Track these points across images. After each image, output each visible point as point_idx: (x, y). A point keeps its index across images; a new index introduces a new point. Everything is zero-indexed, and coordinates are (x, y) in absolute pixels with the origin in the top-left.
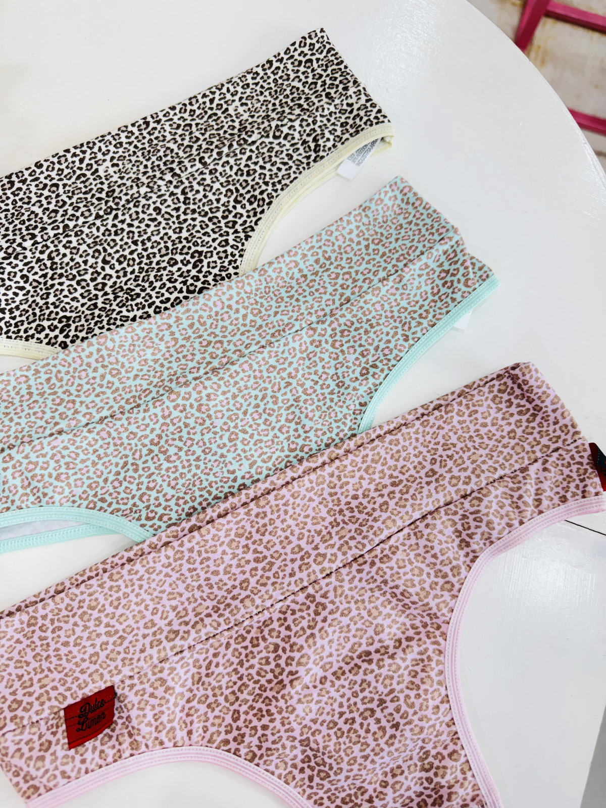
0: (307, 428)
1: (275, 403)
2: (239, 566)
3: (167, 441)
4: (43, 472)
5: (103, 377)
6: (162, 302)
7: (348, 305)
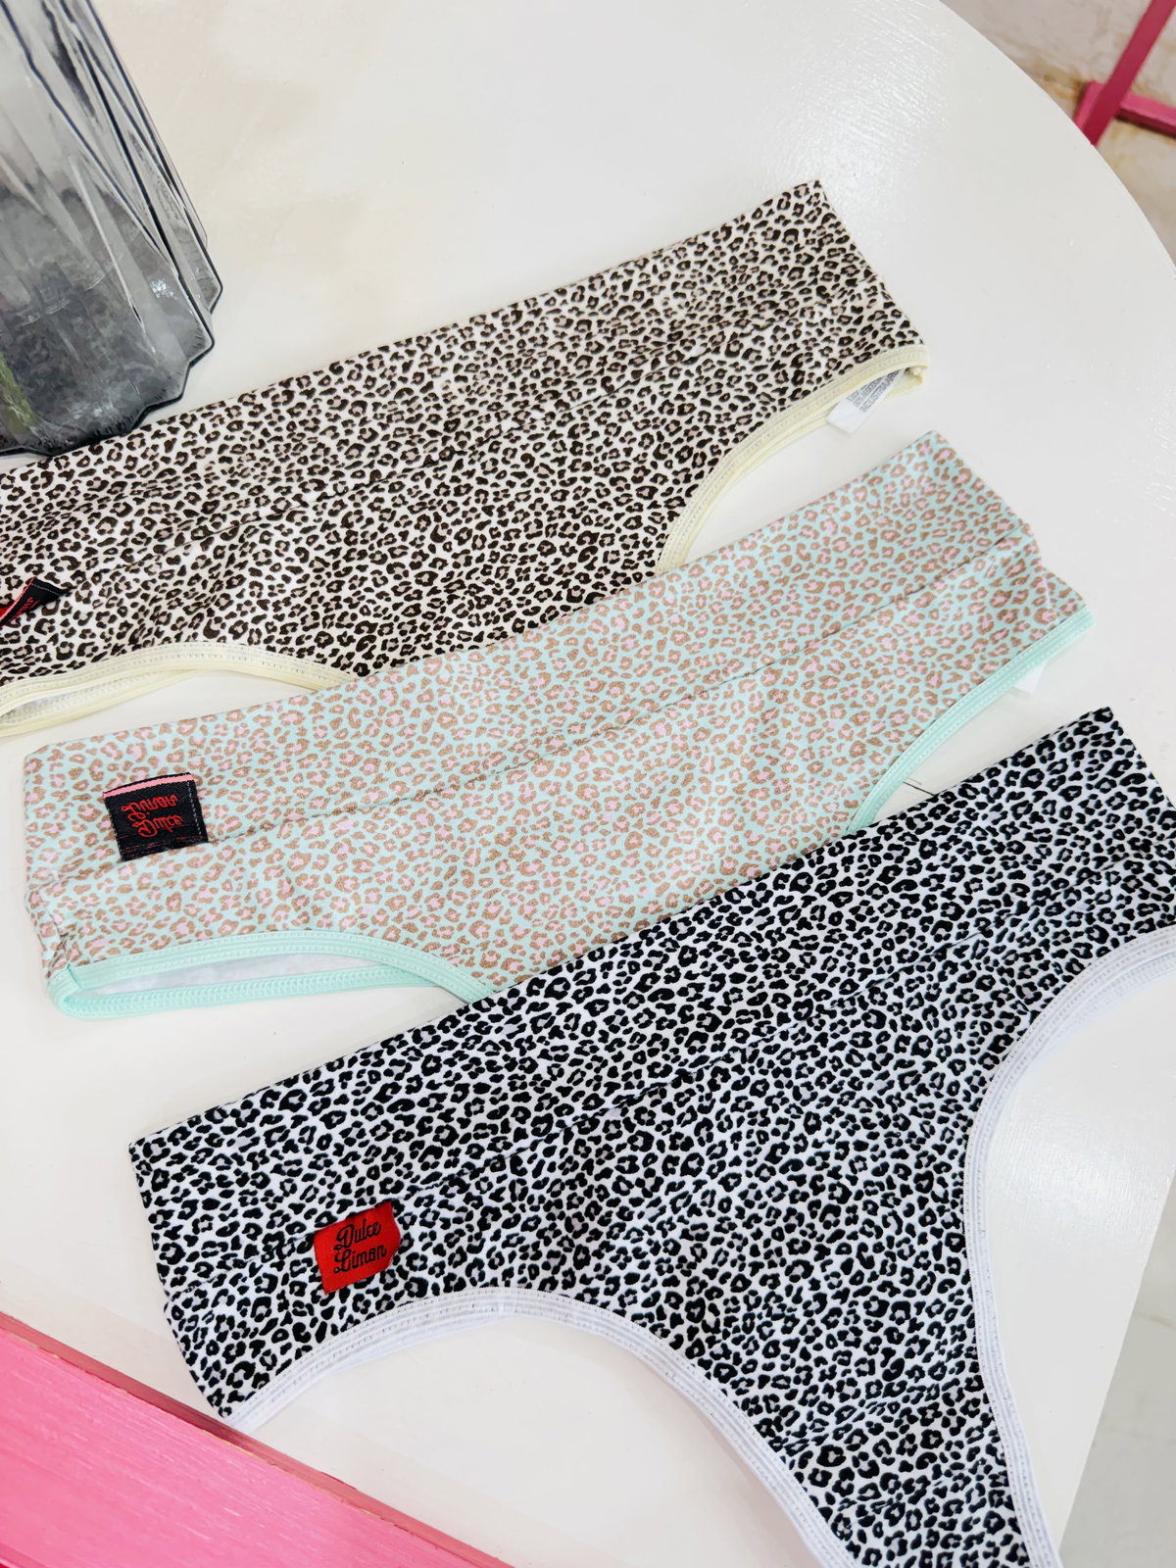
0: (753, 838)
1: (706, 790)
3: (523, 839)
4: (316, 872)
5: (427, 725)
6: (526, 613)
7: (837, 636)
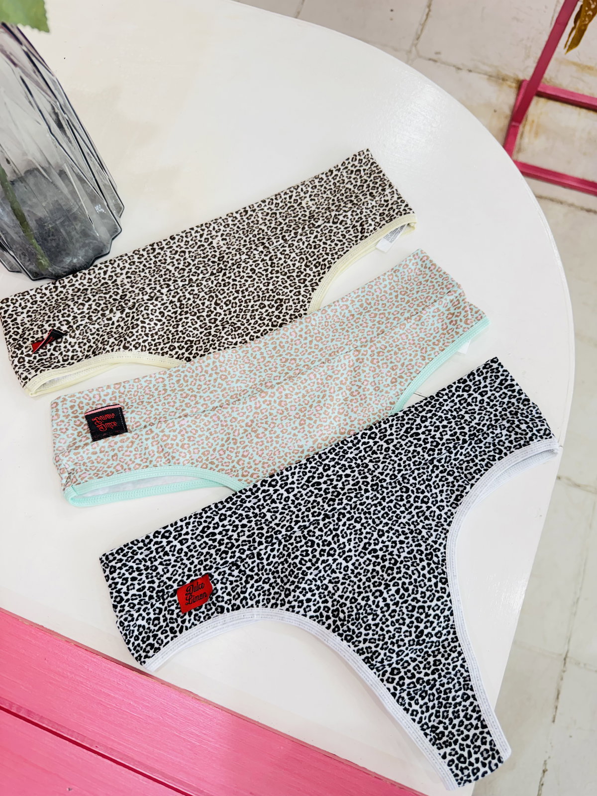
0: (352, 419)
1: (332, 400)
3: (257, 424)
4: (173, 442)
5: (215, 380)
6: (255, 332)
7: (383, 335)
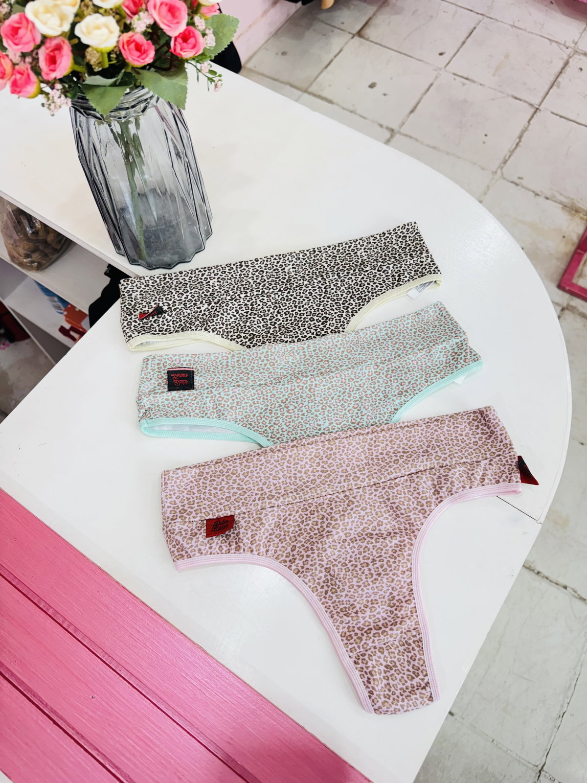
2: (312, 472)
3: (290, 402)
4: (225, 403)
5: (266, 365)
6: (302, 337)
7: (399, 358)
